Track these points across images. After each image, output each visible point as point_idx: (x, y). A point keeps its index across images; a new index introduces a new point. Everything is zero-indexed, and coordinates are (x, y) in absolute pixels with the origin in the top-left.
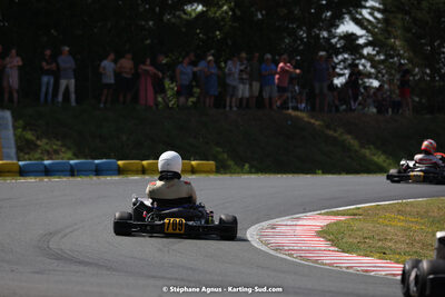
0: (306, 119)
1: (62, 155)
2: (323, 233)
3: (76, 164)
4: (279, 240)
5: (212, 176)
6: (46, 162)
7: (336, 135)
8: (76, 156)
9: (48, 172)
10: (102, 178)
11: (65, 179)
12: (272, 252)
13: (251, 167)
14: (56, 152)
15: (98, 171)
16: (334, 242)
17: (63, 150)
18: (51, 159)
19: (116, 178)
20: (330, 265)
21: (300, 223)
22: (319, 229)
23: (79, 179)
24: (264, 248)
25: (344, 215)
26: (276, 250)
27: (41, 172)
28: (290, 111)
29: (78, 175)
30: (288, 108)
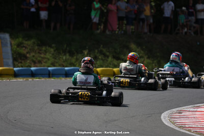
1: (43, 64)
4: (183, 121)
6: (33, 69)
11: (43, 79)
12: (177, 129)
15: (67, 75)
17: (45, 60)
18: (36, 67)
21: (199, 110)
23: (52, 79)
26: (180, 127)
27: (29, 75)
29: (52, 77)
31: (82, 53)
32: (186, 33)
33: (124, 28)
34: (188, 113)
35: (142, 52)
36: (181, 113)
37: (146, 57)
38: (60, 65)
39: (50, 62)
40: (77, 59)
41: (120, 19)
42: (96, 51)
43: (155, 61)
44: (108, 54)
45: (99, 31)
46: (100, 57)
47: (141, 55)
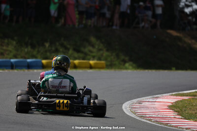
1: (6, 56)
2: (173, 107)
3: (16, 62)
4: (143, 111)
5: (102, 71)
8: (15, 57)
10: (31, 71)
11: (7, 71)
12: (138, 118)
14: (2, 54)
15: (29, 66)
16: (180, 113)
20: (175, 127)
21: (158, 100)
22: (170, 104)
23: (16, 71)
24: (133, 116)
25: (187, 96)
26: (141, 117)
29: (16, 69)
31: (43, 45)
32: (143, 27)
33: (84, 22)
34: (147, 103)
35: (102, 45)
36: (141, 103)
37: (105, 50)
38: (22, 57)
39: (12, 54)
40: (38, 52)
41: (81, 13)
42: (57, 44)
43: (114, 54)
44: (68, 46)
45: (59, 25)
46: (61, 50)
47: (100, 47)
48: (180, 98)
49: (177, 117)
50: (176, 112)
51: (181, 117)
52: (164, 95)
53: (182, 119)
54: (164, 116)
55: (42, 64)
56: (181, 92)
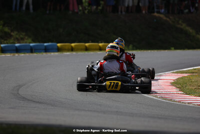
0: (165, 18)
1: (26, 40)
2: (175, 84)
3: (34, 46)
7: (182, 27)
8: (34, 41)
9: (18, 50)
10: (49, 54)
11: (27, 54)
13: (133, 46)
14: (22, 39)
15: (47, 50)
16: (181, 89)
17: (26, 38)
19: (56, 54)
20: (179, 101)
21: (161, 78)
23: (35, 54)
25: (186, 73)
27: (14, 50)
28: (156, 14)
29: (35, 52)
30: (154, 12)
48: (180, 75)
49: (179, 93)
50: (178, 88)
51: (182, 93)
52: (166, 73)
53: (183, 94)
54: (167, 92)
55: (58, 47)
56: (181, 70)
